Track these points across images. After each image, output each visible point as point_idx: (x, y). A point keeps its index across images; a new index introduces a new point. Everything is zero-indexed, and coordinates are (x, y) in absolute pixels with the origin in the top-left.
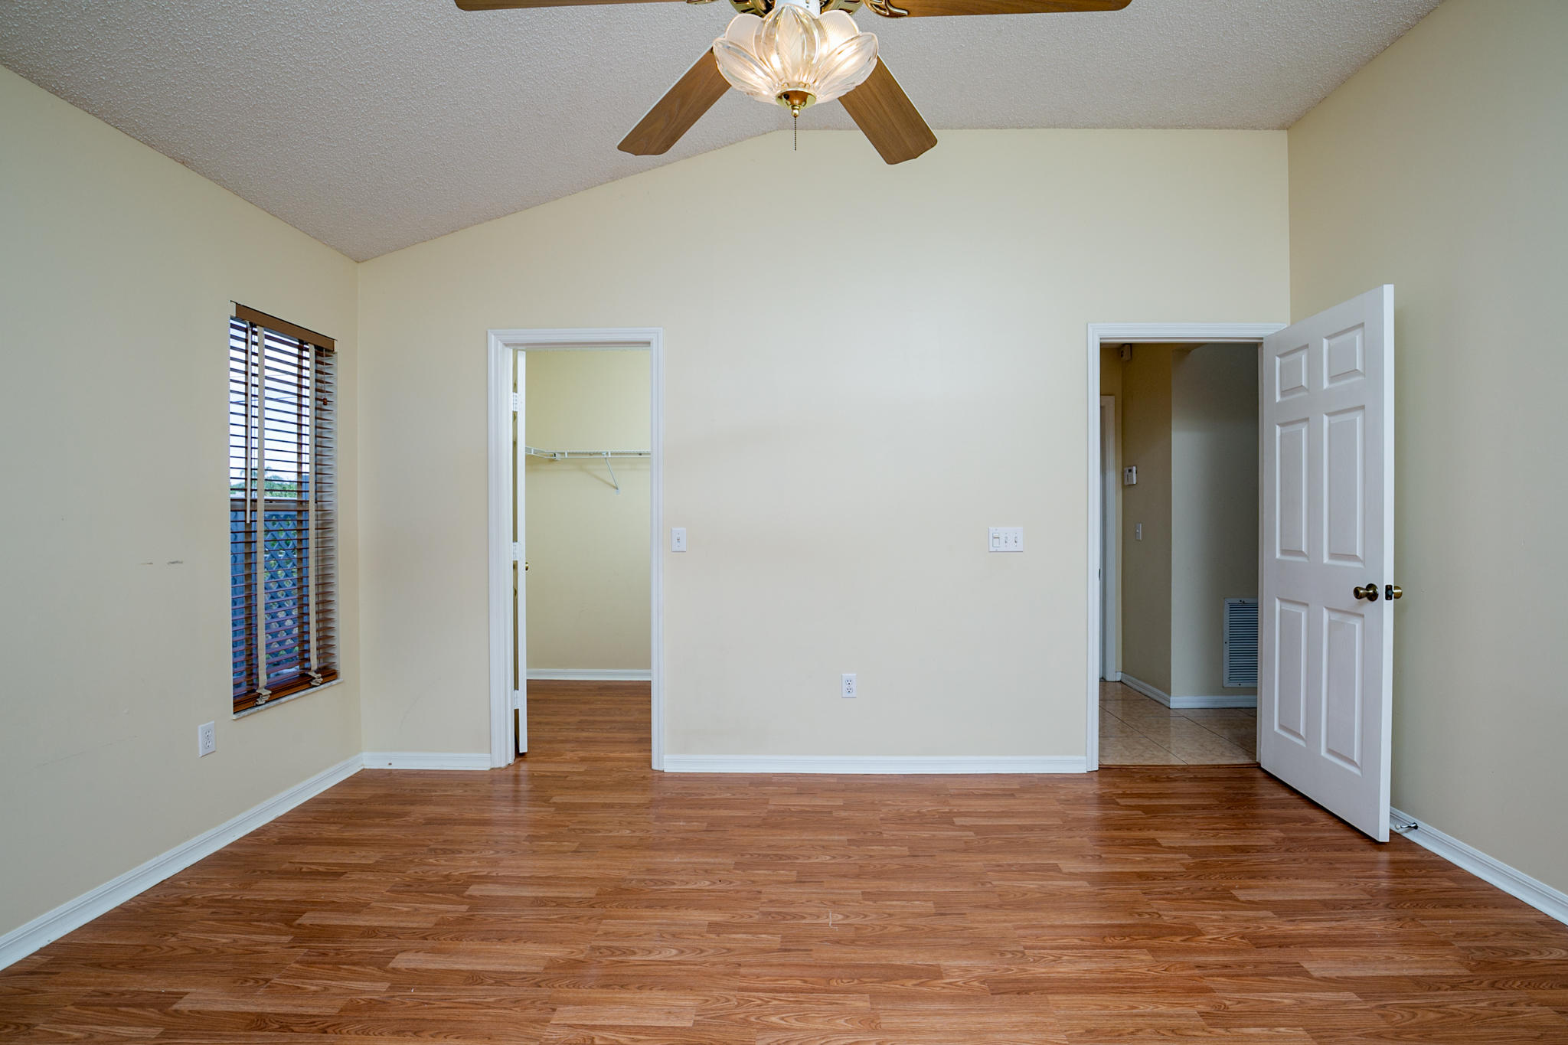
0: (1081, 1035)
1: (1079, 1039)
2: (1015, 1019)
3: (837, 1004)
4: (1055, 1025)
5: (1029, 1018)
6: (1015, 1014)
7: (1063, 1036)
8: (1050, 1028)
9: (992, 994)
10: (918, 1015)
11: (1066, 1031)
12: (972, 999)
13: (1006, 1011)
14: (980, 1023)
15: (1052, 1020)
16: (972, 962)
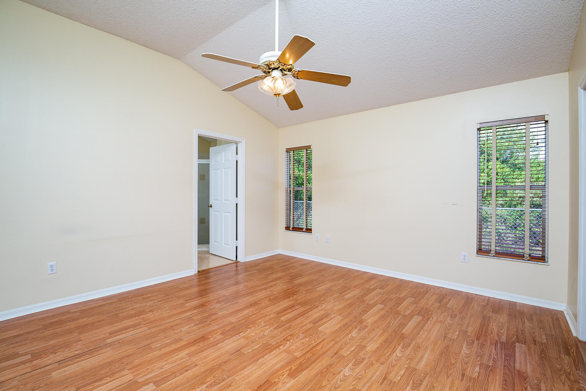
0: (232, 383)
1: (232, 381)
2: (254, 376)
3: (301, 350)
4: (241, 381)
5: (251, 378)
6: (256, 377)
7: (237, 379)
8: (242, 379)
9: (268, 380)
10: (280, 360)
11: (237, 381)
12: (272, 374)
13: (259, 377)
14: (262, 368)
15: (243, 382)
16: (286, 388)
